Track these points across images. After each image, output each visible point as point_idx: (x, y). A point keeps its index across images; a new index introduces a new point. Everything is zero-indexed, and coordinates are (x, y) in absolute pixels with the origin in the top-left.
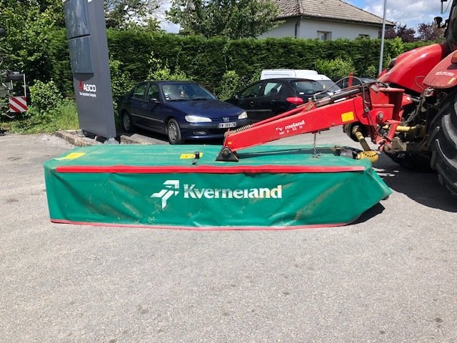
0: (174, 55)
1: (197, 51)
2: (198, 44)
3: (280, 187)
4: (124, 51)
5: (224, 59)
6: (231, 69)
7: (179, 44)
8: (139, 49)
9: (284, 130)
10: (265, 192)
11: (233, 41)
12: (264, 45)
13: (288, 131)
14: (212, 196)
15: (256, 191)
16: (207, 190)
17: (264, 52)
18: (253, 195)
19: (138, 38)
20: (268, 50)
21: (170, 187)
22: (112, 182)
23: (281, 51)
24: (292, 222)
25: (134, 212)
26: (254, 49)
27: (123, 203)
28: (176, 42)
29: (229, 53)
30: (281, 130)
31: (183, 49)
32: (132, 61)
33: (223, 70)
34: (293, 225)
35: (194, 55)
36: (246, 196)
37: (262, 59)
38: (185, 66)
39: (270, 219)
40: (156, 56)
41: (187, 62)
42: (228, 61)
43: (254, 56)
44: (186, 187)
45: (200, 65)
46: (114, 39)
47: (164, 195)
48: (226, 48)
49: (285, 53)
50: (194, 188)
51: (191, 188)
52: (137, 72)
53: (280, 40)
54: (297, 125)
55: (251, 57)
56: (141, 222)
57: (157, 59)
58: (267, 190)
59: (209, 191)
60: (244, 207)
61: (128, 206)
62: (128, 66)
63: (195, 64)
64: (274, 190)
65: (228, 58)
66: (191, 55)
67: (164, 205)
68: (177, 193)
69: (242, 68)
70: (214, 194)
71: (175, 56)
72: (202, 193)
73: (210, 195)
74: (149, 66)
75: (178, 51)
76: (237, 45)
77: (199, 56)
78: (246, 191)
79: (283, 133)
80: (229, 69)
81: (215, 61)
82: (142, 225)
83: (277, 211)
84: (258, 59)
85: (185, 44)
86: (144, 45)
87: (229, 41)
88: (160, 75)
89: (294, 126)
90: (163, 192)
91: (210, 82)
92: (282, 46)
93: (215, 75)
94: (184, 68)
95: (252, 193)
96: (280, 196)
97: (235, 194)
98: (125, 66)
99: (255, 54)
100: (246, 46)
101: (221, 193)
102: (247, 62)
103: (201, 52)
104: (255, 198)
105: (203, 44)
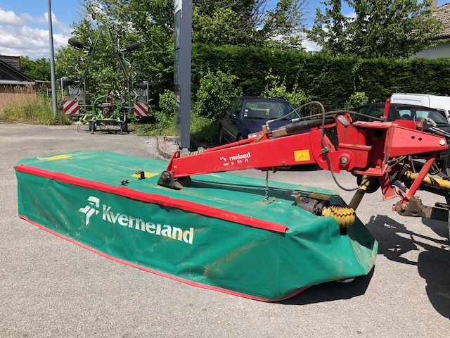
0: (295, 72)
1: (321, 70)
2: (323, 62)
3: (192, 229)
4: (242, 67)
5: (352, 79)
6: (361, 91)
7: (301, 62)
8: (258, 65)
9: (228, 160)
10: (177, 232)
11: (365, 60)
12: (407, 66)
13: (232, 163)
14: (126, 224)
15: (169, 228)
16: (122, 216)
17: (406, 74)
18: (166, 233)
19: (258, 55)
20: (413, 71)
21: (92, 204)
22: (51, 187)
23: (432, 73)
24: (201, 277)
25: (66, 223)
26: (393, 70)
27: (59, 211)
28: (298, 60)
29: (359, 72)
30: (225, 160)
31: (305, 67)
32: (250, 76)
33: (350, 90)
34: (201, 281)
35: (317, 74)
36: (158, 233)
37: (403, 81)
38: (305, 84)
39: (178, 266)
40: (275, 73)
41: (307, 80)
42: (358, 81)
43: (392, 77)
44: (104, 207)
45: (322, 84)
46: (233, 55)
47: (88, 212)
48: (356, 67)
49: (436, 75)
50: (110, 210)
51: (108, 210)
52: (252, 88)
53: (432, 61)
54: (242, 157)
55: (388, 79)
56: (71, 235)
57: (275, 75)
58: (180, 230)
59: (124, 217)
60: (156, 245)
61: (62, 215)
62: (244, 81)
63: (317, 83)
64: (187, 232)
65: (357, 78)
66: (314, 73)
67: (87, 222)
68: (97, 212)
69: (375, 90)
70: (128, 222)
71: (295, 74)
72: (116, 218)
73: (124, 222)
74: (266, 82)
75: (299, 69)
76: (372, 65)
77: (322, 75)
78: (159, 227)
79: (227, 164)
80: (358, 91)
81: (341, 81)
82: (70, 238)
83: (187, 258)
84: (397, 82)
85: (308, 61)
86: (263, 62)
87: (361, 60)
88: (276, 92)
89: (239, 157)
90: (88, 208)
91: (333, 102)
92: (433, 68)
93: (340, 96)
94: (304, 86)
95: (165, 230)
96: (191, 242)
97: (148, 226)
98: (242, 81)
99: (393, 76)
100: (382, 66)
101: (134, 222)
102: (382, 83)
103: (325, 71)
104: (167, 237)
105: (329, 63)
